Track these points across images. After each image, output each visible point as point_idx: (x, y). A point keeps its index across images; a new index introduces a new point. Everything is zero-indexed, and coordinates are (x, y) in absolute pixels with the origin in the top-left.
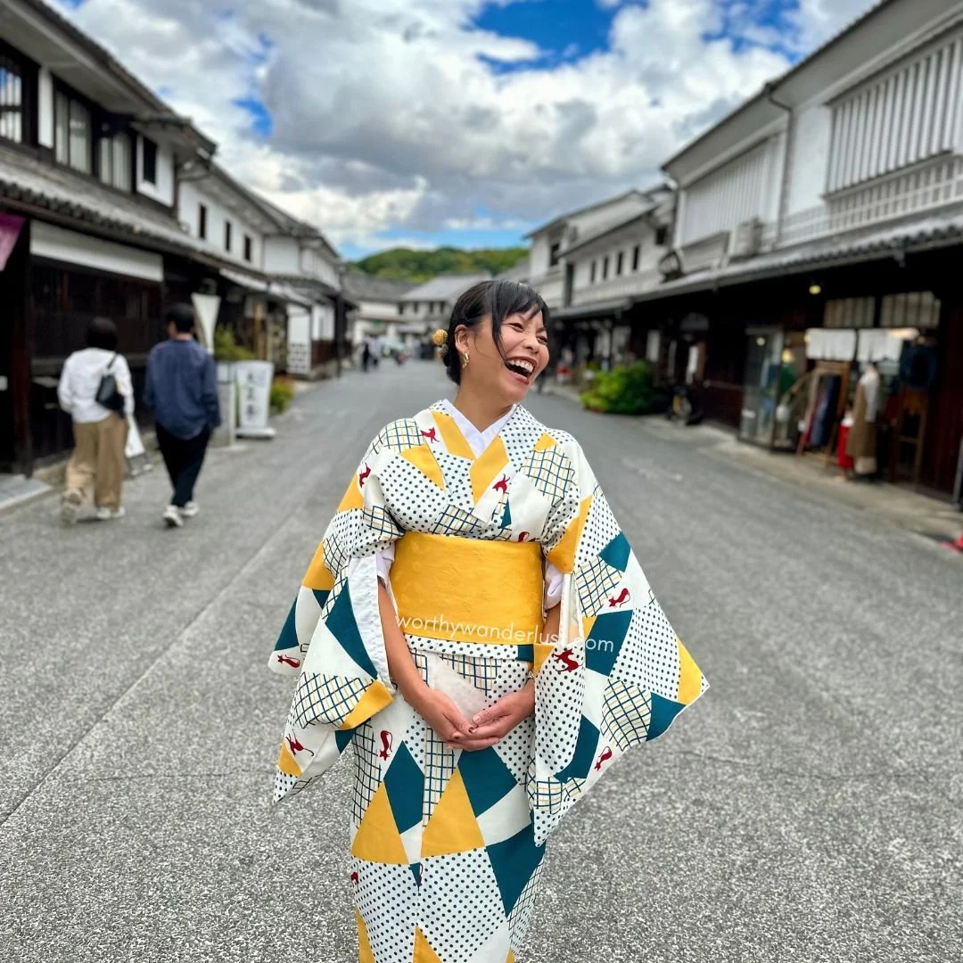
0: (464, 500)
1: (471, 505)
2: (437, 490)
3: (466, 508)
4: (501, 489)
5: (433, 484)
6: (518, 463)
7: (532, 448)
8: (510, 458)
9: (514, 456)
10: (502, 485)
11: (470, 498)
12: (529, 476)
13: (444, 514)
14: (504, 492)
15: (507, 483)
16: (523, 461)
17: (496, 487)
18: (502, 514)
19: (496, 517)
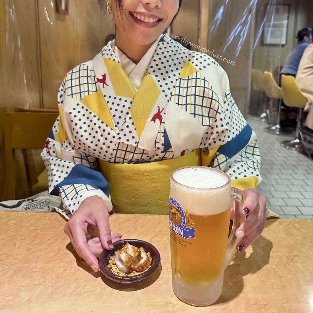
0: (129, 136)
1: (136, 139)
2: (108, 129)
3: (132, 143)
4: (157, 120)
5: (104, 125)
6: (168, 92)
7: (177, 76)
8: (161, 89)
9: (165, 87)
10: (158, 116)
11: (134, 133)
12: (178, 104)
13: (117, 150)
14: (161, 122)
15: (162, 114)
16: (172, 90)
17: (153, 119)
18: (162, 141)
19: (158, 145)
